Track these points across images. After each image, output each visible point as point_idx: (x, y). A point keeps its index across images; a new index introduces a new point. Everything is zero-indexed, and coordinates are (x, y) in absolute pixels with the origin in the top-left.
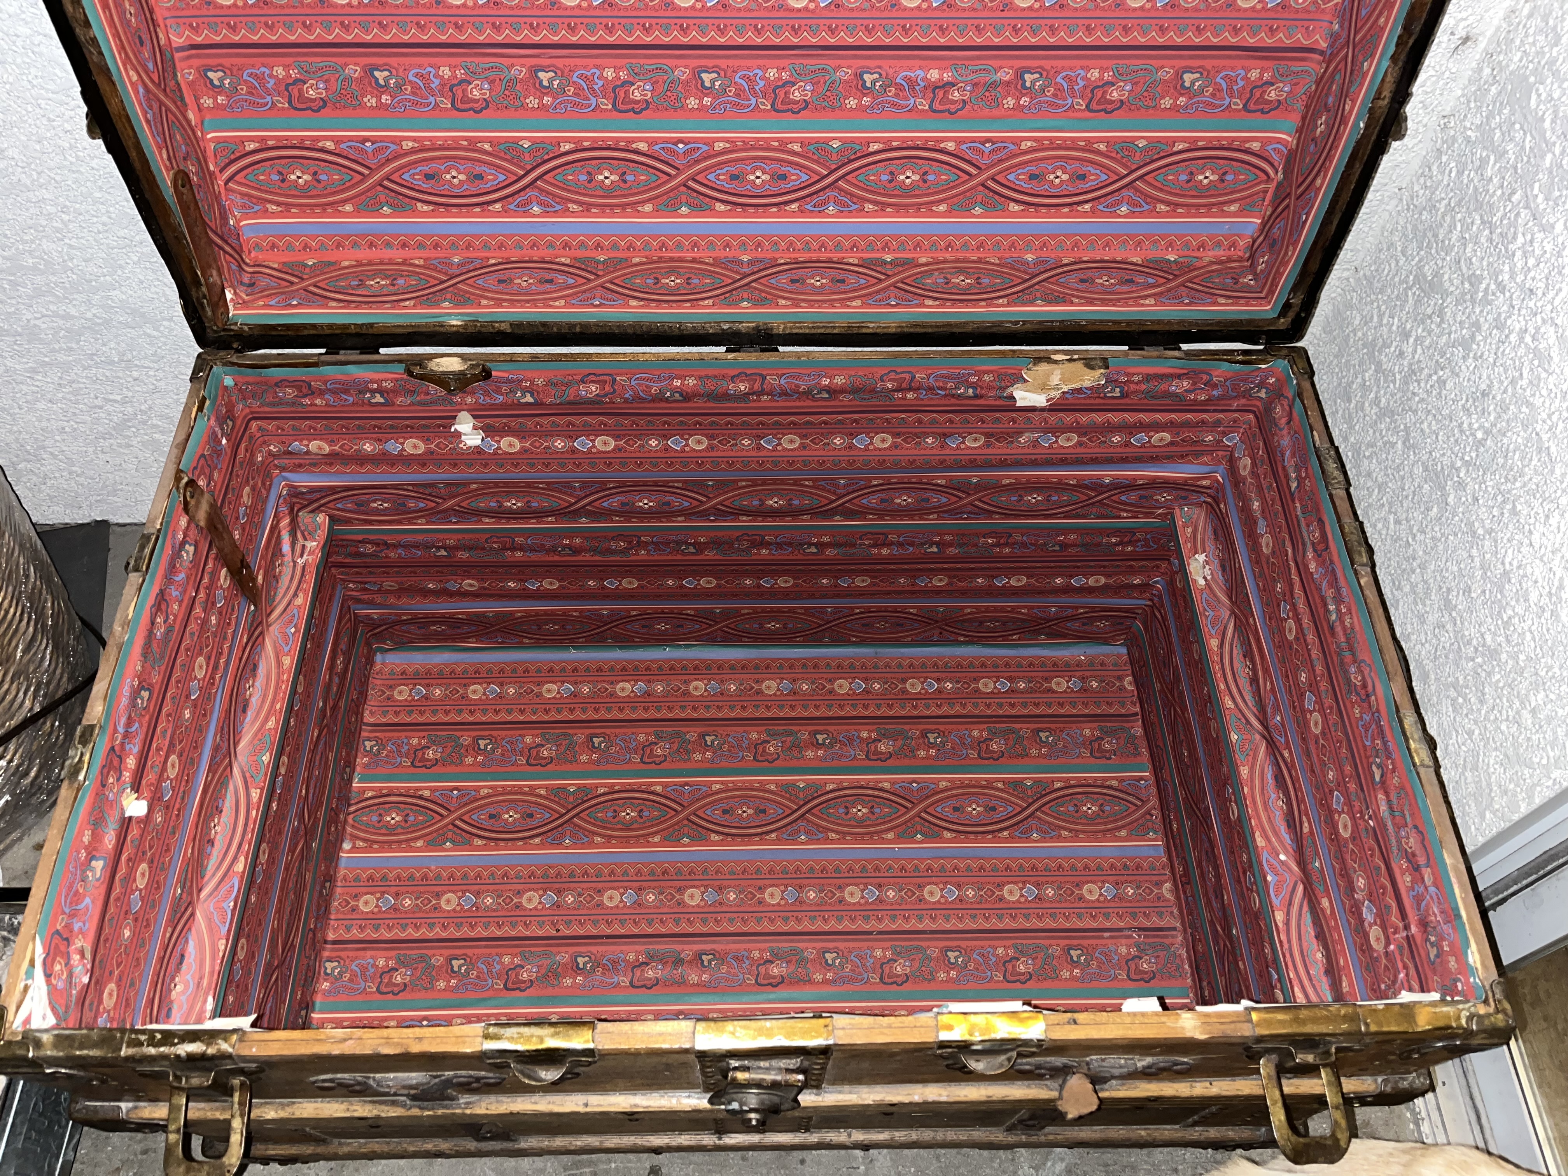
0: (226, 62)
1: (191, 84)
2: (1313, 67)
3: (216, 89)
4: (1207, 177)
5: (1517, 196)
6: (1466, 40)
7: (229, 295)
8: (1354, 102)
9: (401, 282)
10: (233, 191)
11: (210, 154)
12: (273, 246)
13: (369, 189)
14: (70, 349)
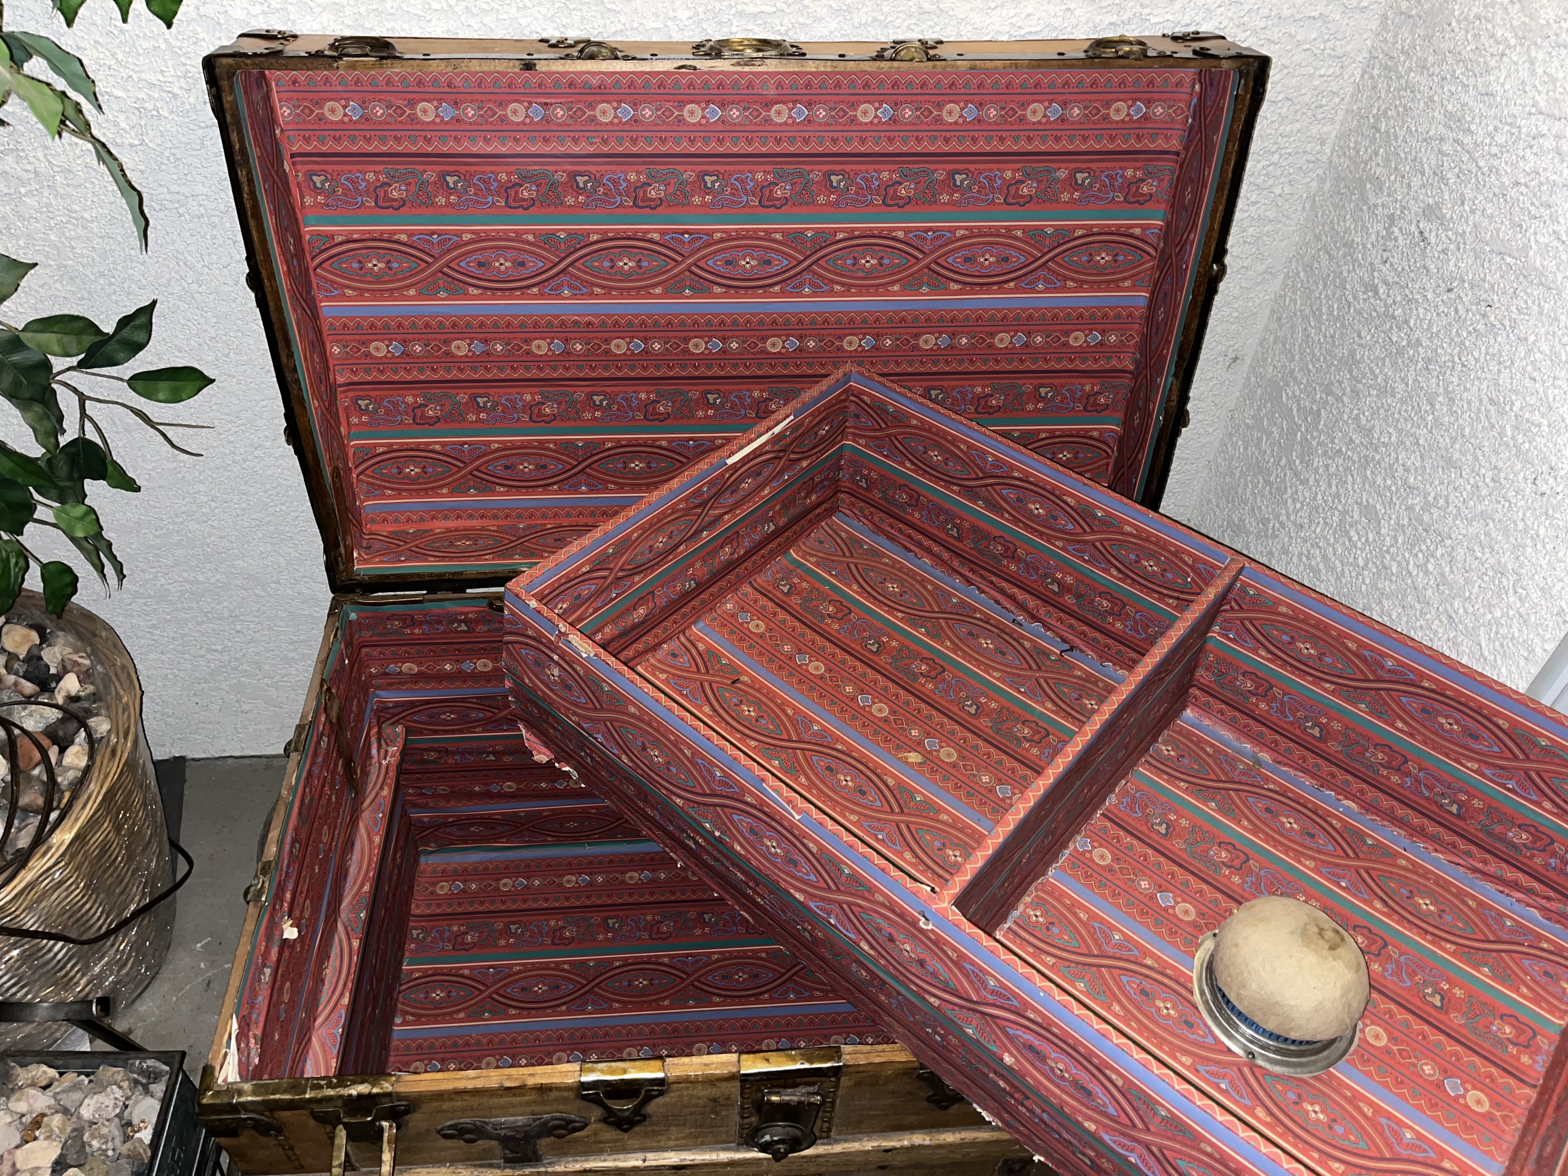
0: (373, 394)
1: (346, 409)
2: (1127, 382)
3: (362, 411)
4: (1065, 456)
5: (1283, 462)
6: (1235, 359)
7: (355, 555)
8: (1155, 403)
9: (481, 542)
10: (362, 481)
11: (351, 455)
12: (385, 520)
13: (462, 477)
14: (191, 608)
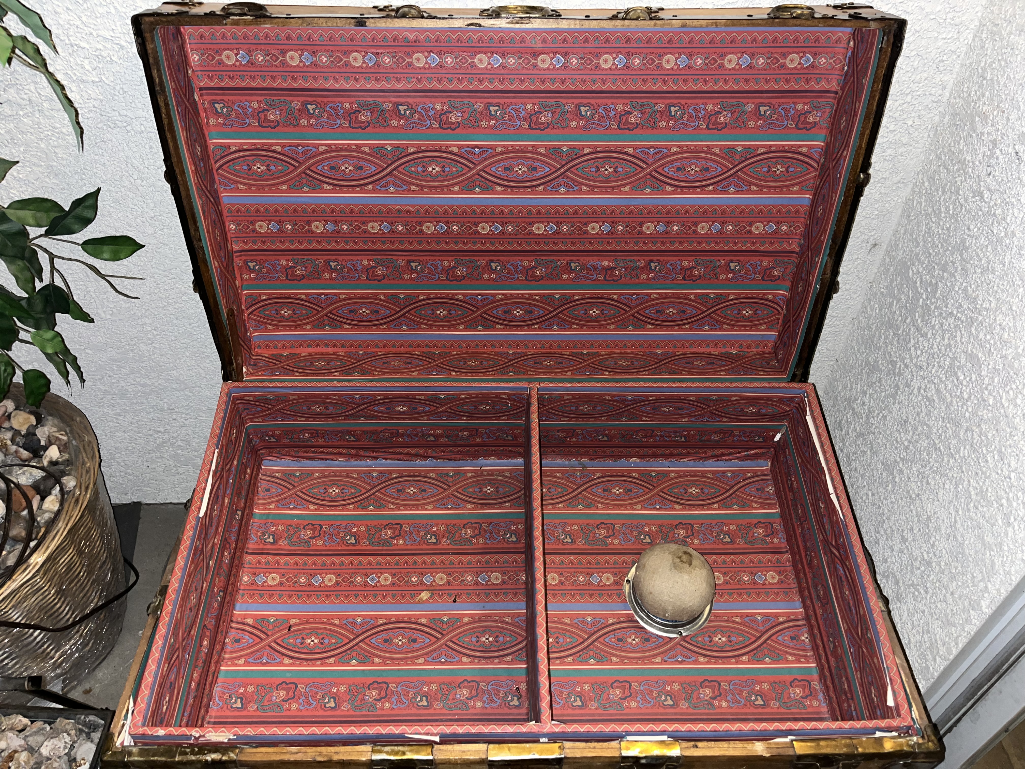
0: (258, 258)
1: (240, 268)
2: (794, 260)
3: (251, 271)
4: (748, 312)
5: (908, 321)
6: (875, 245)
7: (244, 370)
8: (813, 276)
9: (332, 363)
10: (252, 319)
11: (243, 300)
12: (267, 346)
13: (320, 318)
